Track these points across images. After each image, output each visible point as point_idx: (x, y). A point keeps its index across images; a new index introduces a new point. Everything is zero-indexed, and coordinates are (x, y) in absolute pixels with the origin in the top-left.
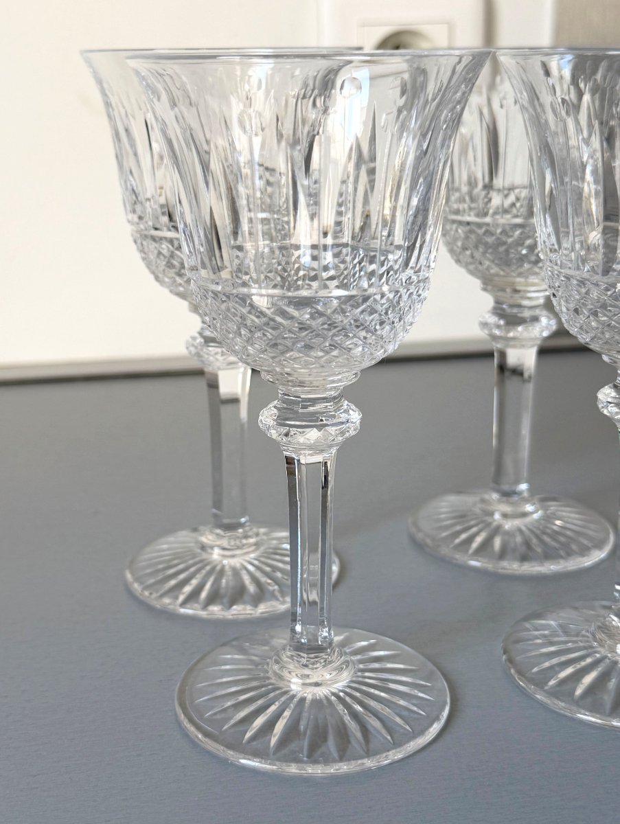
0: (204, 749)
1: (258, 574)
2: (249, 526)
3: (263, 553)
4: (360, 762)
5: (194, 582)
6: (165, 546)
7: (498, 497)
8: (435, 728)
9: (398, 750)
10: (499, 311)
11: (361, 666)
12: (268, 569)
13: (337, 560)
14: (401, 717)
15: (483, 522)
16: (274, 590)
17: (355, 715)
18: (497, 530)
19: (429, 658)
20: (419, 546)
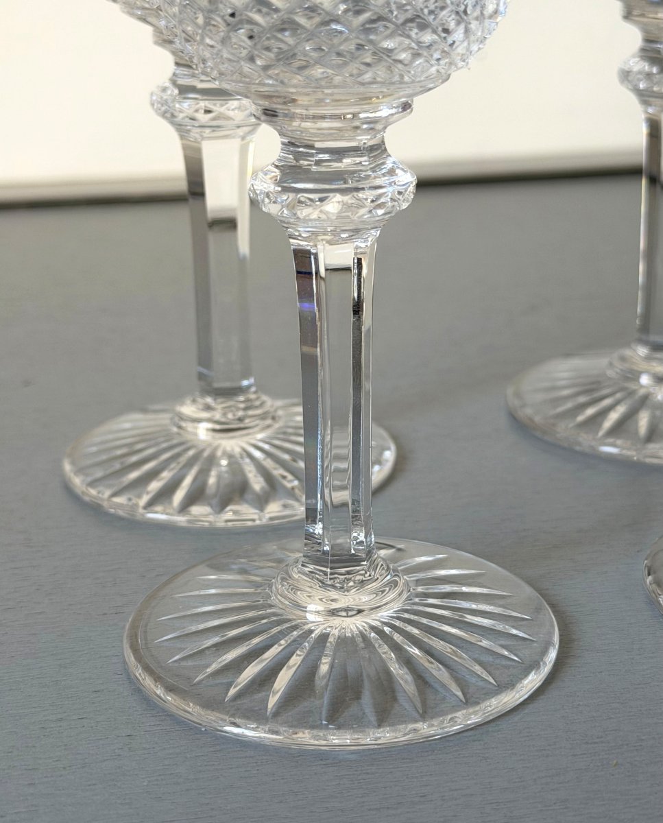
0: (164, 710)
1: (269, 464)
2: (255, 392)
3: (278, 433)
4: (411, 726)
5: (166, 475)
6: (127, 425)
7: (647, 352)
8: (533, 681)
9: (471, 710)
10: (650, 54)
11: (420, 589)
12: (286, 457)
13: (393, 447)
14: (481, 664)
15: (622, 389)
16: (293, 488)
17: (408, 661)
18: (645, 401)
19: (531, 583)
20: (521, 426)
